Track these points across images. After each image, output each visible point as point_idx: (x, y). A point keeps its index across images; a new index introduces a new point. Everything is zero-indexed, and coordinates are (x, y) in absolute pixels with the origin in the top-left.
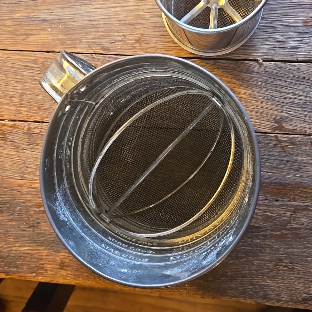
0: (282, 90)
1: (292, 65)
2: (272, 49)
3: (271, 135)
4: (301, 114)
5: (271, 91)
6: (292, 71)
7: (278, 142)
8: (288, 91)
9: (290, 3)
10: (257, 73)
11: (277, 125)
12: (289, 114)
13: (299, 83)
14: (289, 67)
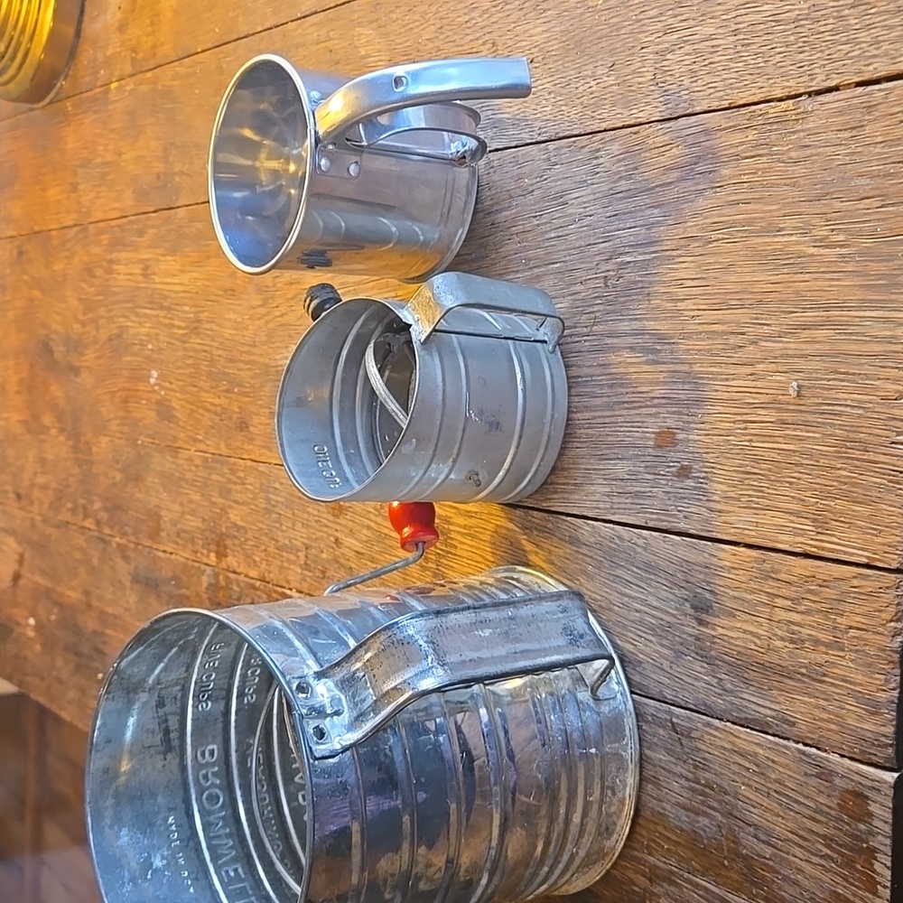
0: (624, 590)
1: (640, 536)
2: (608, 496)
4: (656, 651)
6: (639, 550)
8: (634, 594)
9: (633, 393)
10: (585, 545)
12: (636, 645)
13: (652, 577)
14: (635, 540)
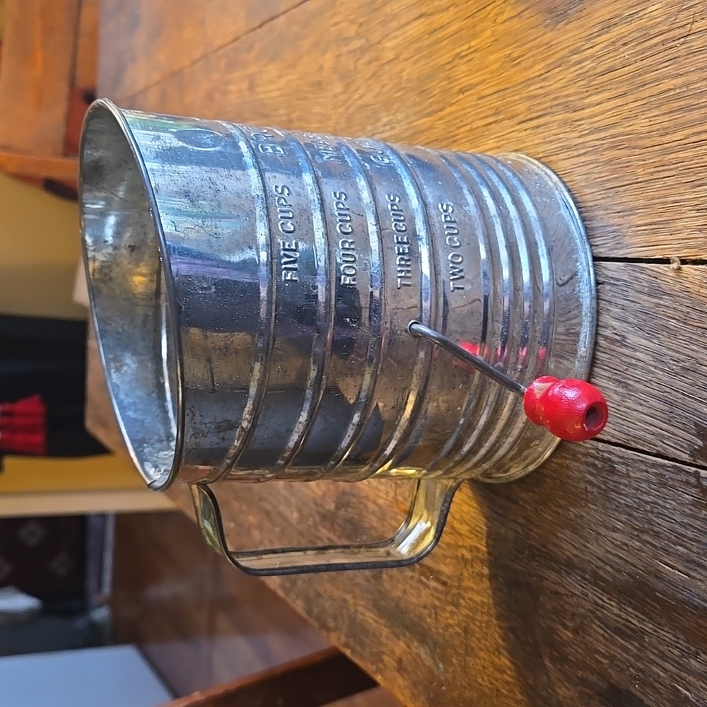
2: (700, 230)
3: (686, 468)
5: (695, 348)
7: (702, 492)
10: (669, 294)
11: (700, 443)
